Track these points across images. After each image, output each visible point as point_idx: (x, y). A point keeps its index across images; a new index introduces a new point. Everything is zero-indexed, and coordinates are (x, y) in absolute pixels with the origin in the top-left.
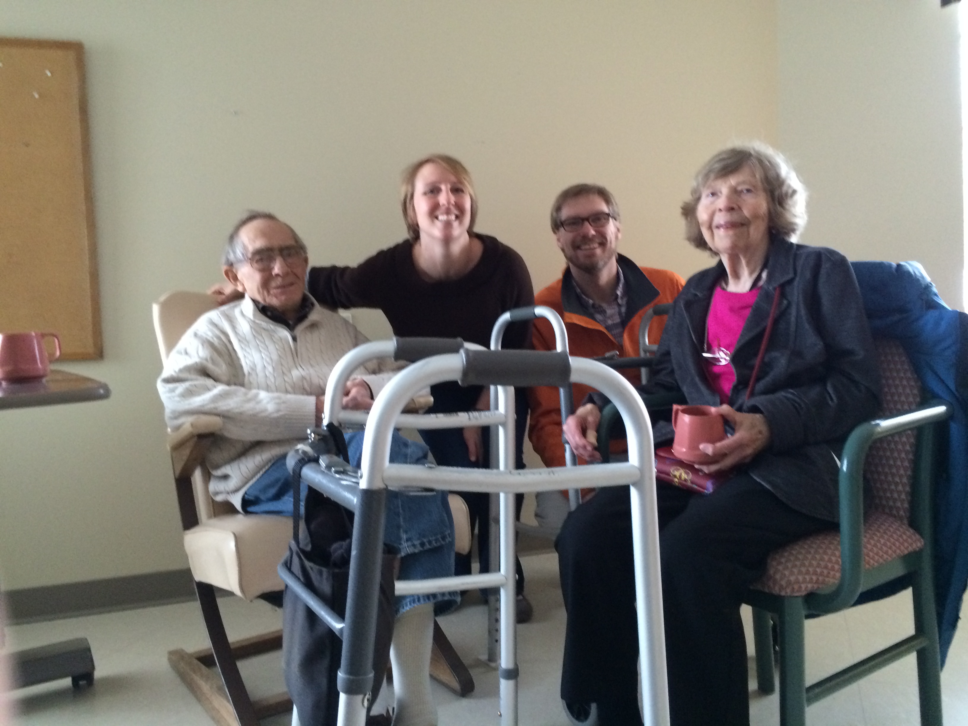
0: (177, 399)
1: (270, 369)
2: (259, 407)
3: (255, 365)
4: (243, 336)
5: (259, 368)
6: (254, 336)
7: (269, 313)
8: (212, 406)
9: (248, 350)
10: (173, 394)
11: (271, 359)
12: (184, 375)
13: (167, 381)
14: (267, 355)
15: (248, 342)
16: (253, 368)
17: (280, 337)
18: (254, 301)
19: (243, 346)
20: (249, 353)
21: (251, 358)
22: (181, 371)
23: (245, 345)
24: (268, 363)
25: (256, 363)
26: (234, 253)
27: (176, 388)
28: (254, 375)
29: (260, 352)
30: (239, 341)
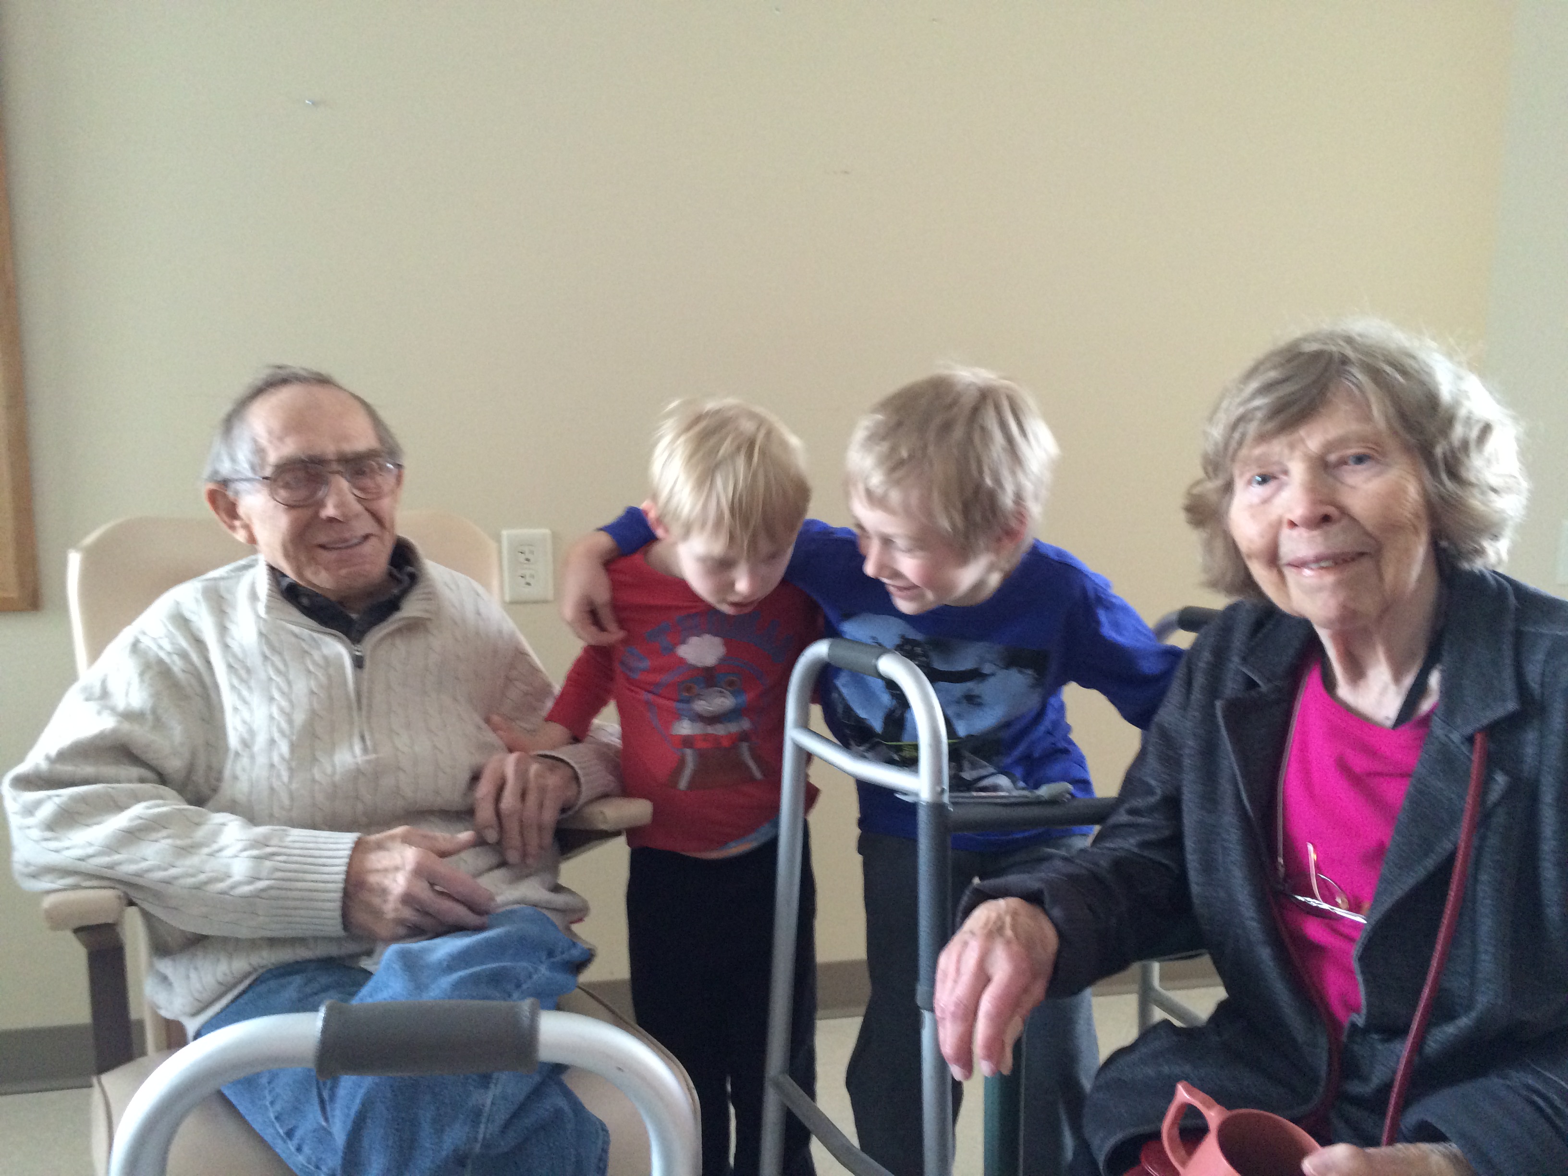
0: (36, 833)
1: (284, 747)
2: (213, 866)
3: (252, 732)
4: (240, 655)
5: (261, 741)
6: (266, 658)
7: (305, 601)
8: (105, 860)
9: (245, 693)
10: (31, 821)
11: (290, 722)
12: (67, 769)
13: (26, 782)
14: (282, 710)
15: (248, 671)
16: (246, 744)
17: (325, 658)
18: (275, 573)
19: (236, 682)
20: (245, 702)
21: (246, 715)
22: (63, 756)
23: (242, 680)
24: (282, 732)
25: (255, 727)
26: (233, 460)
27: (38, 804)
28: (245, 761)
29: (272, 699)
30: (230, 667)
